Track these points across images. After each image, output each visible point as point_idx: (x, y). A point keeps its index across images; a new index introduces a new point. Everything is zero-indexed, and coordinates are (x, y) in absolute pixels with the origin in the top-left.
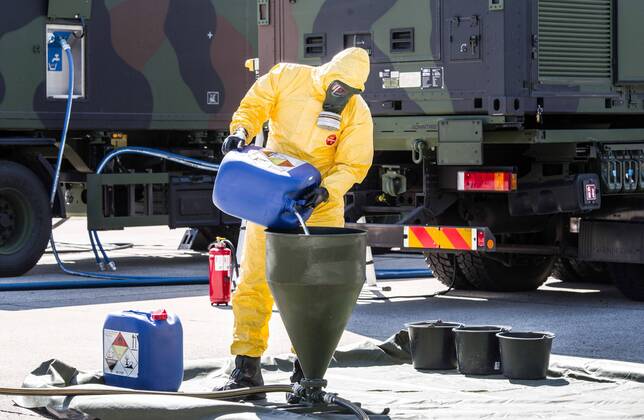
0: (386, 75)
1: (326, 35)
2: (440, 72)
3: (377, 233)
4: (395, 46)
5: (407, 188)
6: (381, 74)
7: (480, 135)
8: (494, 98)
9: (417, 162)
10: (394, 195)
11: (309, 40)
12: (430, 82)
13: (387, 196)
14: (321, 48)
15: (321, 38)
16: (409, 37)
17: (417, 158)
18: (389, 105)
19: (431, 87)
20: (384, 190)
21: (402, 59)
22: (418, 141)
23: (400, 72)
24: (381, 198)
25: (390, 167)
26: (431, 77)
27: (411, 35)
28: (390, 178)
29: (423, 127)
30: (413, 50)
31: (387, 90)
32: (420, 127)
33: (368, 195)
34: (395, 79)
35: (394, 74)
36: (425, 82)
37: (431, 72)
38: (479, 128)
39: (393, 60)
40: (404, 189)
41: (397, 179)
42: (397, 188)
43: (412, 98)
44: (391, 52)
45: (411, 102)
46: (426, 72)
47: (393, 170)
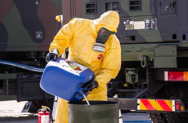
0: (127, 23)
1: (96, 3)
2: (155, 21)
3: (124, 103)
4: (132, 8)
5: (139, 80)
6: (125, 23)
7: (175, 53)
8: (183, 34)
9: (143, 66)
10: (132, 83)
11: (88, 6)
12: (150, 26)
13: (129, 84)
14: (94, 10)
15: (94, 5)
16: (139, 4)
17: (143, 64)
18: (129, 38)
19: (150, 29)
20: (127, 81)
21: (135, 15)
22: (144, 56)
23: (134, 21)
24: (125, 85)
25: (130, 69)
26: (150, 24)
27: (140, 2)
28: (130, 75)
29: (146, 49)
30: (141, 10)
31: (127, 31)
32: (144, 49)
33: (118, 83)
34: (131, 25)
35: (131, 23)
36: (147, 26)
37: (150, 21)
38: (175, 49)
39: (130, 15)
40: (137, 80)
41: (132, 75)
42: (133, 80)
43: (140, 34)
44: (130, 11)
45: (141, 36)
46: (148, 21)
47: (132, 71)
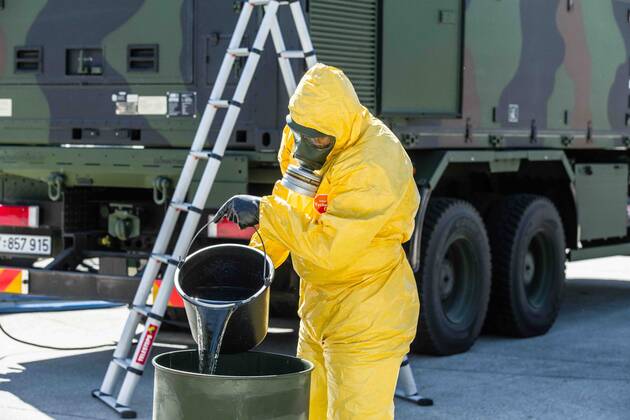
0: (120, 98)
1: (43, 49)
2: (192, 97)
3: (110, 286)
4: (133, 66)
5: (141, 230)
6: (114, 98)
7: (245, 174)
8: (264, 132)
9: (159, 202)
10: (123, 238)
11: (20, 54)
12: (179, 108)
13: (114, 240)
14: (36, 64)
15: (37, 51)
16: (152, 55)
17: (160, 197)
18: (125, 133)
19: (180, 115)
20: (110, 232)
21: (142, 81)
22: (162, 178)
23: (140, 95)
24: (105, 241)
25: (120, 206)
26: (180, 103)
27: (155, 52)
28: (118, 219)
29: (168, 162)
30: (157, 71)
31: (122, 117)
32: (164, 161)
33: (88, 236)
34: (132, 104)
35: (131, 98)
36: (173, 107)
37: (180, 98)
38: (244, 166)
39: (129, 81)
40: (136, 232)
41: (128, 220)
42: (128, 230)
43: (153, 125)
44: (128, 71)
45: (154, 131)
46: (174, 97)
47: (124, 209)
